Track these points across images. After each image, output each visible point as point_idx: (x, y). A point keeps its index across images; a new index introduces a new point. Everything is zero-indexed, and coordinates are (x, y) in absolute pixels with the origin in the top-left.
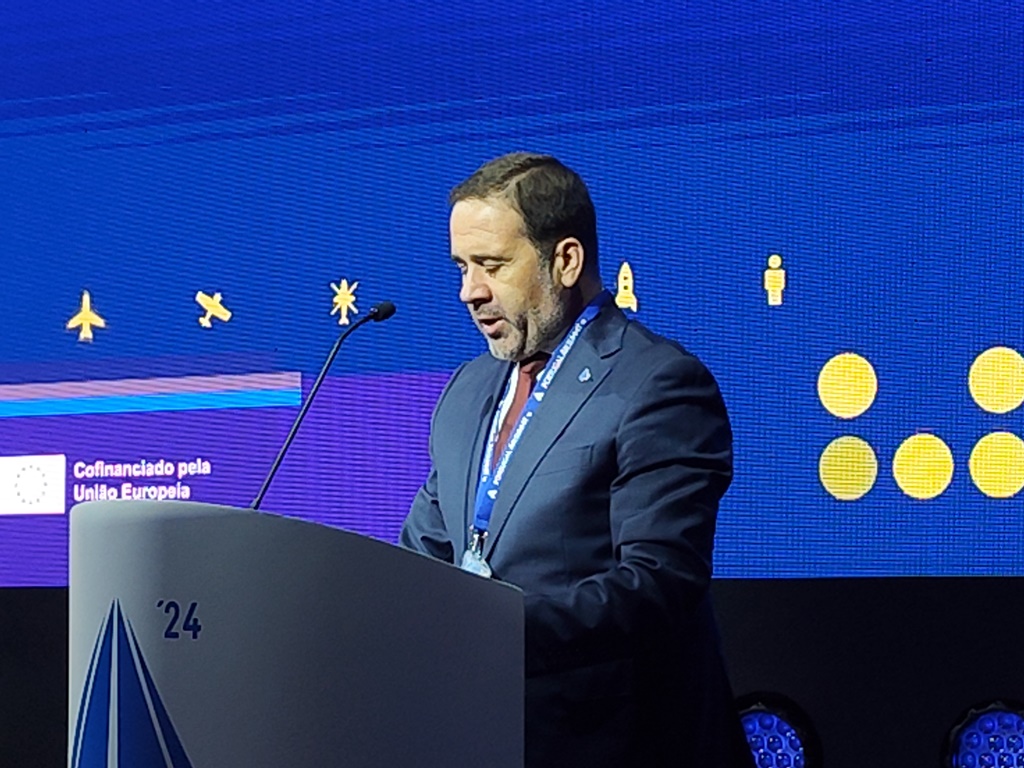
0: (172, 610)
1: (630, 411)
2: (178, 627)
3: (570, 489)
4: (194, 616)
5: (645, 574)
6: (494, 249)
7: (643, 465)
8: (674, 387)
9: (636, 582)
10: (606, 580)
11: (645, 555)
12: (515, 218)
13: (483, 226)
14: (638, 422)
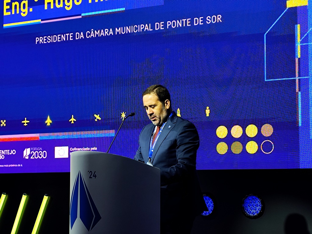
0: (91, 172)
1: (179, 133)
2: (92, 176)
3: (167, 149)
4: (95, 174)
5: (183, 165)
6: (153, 103)
7: (182, 144)
8: (187, 129)
9: (181, 167)
10: (175, 167)
11: (183, 161)
12: (156, 97)
13: (151, 99)
14: (181, 135)
